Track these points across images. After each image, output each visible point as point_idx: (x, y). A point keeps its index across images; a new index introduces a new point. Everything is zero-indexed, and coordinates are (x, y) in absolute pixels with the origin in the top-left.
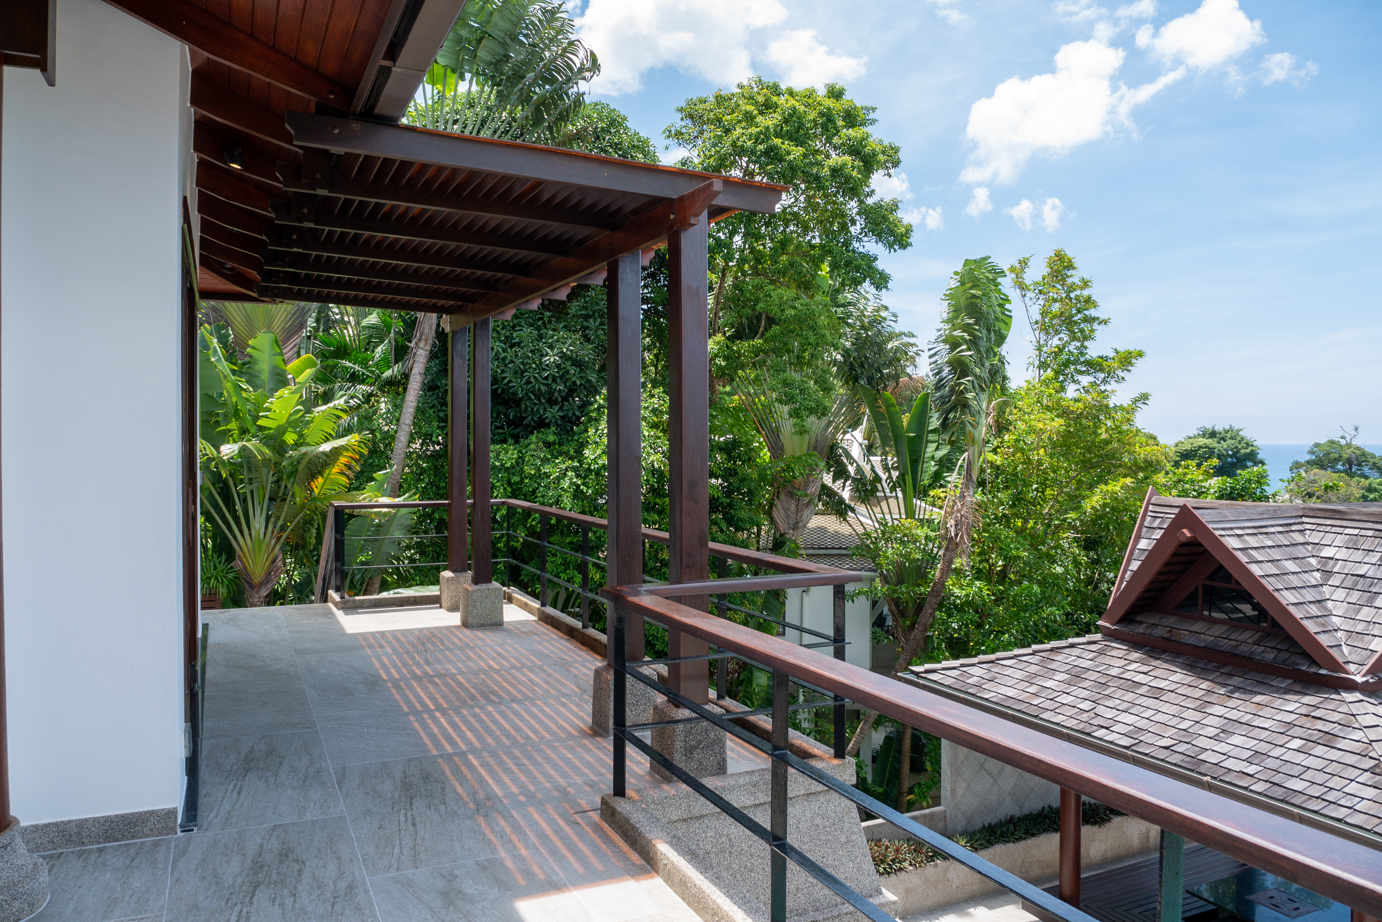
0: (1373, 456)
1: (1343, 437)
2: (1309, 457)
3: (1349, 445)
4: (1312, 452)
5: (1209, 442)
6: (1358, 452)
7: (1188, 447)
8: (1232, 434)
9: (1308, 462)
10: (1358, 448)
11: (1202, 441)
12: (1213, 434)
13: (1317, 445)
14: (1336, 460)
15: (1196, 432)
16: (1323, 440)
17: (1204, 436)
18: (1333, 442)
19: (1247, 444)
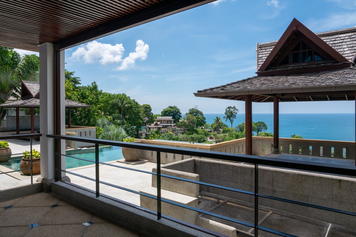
0: (200, 111)
1: (195, 108)
2: (189, 112)
3: (196, 109)
4: (189, 111)
5: (170, 109)
6: (197, 111)
7: (166, 110)
8: (175, 107)
9: (189, 113)
10: (197, 110)
11: (169, 109)
12: (171, 107)
13: (190, 109)
14: (194, 112)
15: (168, 107)
16: (191, 109)
17: (169, 108)
18: (193, 109)
19: (178, 110)
